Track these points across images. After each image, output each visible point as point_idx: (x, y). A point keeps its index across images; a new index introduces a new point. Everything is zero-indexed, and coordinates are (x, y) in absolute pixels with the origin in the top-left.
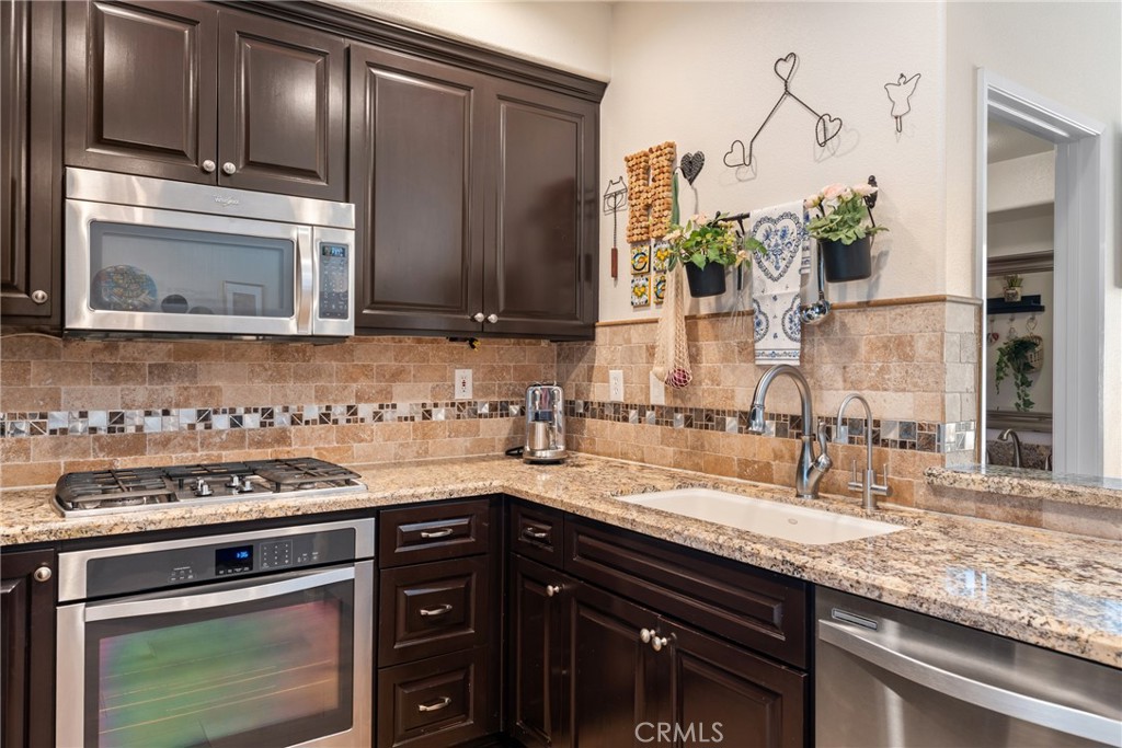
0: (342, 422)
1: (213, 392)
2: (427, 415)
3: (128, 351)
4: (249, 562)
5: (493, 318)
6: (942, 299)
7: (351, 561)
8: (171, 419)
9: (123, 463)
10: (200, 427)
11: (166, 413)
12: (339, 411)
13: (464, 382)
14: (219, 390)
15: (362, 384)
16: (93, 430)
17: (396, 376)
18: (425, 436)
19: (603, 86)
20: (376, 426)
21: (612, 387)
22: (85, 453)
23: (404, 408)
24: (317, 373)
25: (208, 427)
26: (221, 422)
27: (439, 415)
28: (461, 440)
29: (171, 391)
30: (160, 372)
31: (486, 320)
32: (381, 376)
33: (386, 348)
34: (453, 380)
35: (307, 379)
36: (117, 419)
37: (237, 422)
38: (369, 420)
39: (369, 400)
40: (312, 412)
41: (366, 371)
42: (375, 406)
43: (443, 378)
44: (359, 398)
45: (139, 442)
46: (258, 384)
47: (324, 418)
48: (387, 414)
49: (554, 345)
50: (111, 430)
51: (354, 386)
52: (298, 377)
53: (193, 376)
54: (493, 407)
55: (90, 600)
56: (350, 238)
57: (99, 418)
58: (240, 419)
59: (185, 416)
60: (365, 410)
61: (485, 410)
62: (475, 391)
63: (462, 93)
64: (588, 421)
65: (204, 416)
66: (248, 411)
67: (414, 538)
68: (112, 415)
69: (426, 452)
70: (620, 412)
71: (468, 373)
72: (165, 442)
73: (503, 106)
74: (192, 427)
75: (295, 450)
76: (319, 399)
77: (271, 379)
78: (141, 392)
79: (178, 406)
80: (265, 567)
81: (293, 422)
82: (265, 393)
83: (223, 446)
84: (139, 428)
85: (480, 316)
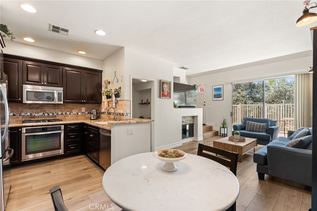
0: (64, 114)
1: (45, 111)
2: (78, 114)
3: (32, 106)
4: (47, 130)
5: (85, 101)
6: (123, 100)
7: (61, 130)
8: (39, 114)
9: (32, 119)
10: (43, 115)
11: (38, 113)
12: (64, 113)
13: (83, 109)
14: (46, 110)
15: (67, 110)
16: (28, 115)
17: (73, 109)
18: (77, 116)
19: (102, 71)
20: (69, 115)
21: (103, 110)
22: (27, 118)
23: (74, 113)
24: (61, 108)
25: (44, 115)
26: (46, 114)
27: (79, 114)
28: (83, 117)
29: (39, 111)
30: (37, 108)
31: (84, 101)
32: (70, 108)
33: (71, 105)
34: (82, 109)
35: (59, 109)
36: (31, 114)
37: (48, 114)
38: (69, 114)
39: (68, 112)
40: (60, 113)
41: (68, 108)
42: (69, 113)
43: (80, 109)
44: (67, 112)
45: (34, 117)
46: (52, 110)
47: (62, 114)
48: (71, 114)
49: (98, 105)
50: (30, 115)
51: (66, 110)
52: (57, 109)
53: (42, 109)
54: (88, 113)
55: (26, 133)
56: (62, 92)
57: (29, 114)
58: (49, 114)
59: (41, 114)
60: (68, 113)
61: (87, 113)
62: (85, 111)
63: (80, 73)
64: (101, 114)
65: (44, 114)
66: (50, 113)
67: (70, 128)
68: (30, 114)
69: (78, 119)
70: (104, 113)
71: (84, 108)
72: (38, 117)
73: (86, 74)
74: (42, 115)
75: (57, 118)
76: (61, 112)
77: (54, 109)
78: (35, 111)
79: (40, 112)
80: (49, 130)
81: (57, 114)
82: (53, 111)
83: (47, 118)
84: (34, 115)
85: (82, 101)
